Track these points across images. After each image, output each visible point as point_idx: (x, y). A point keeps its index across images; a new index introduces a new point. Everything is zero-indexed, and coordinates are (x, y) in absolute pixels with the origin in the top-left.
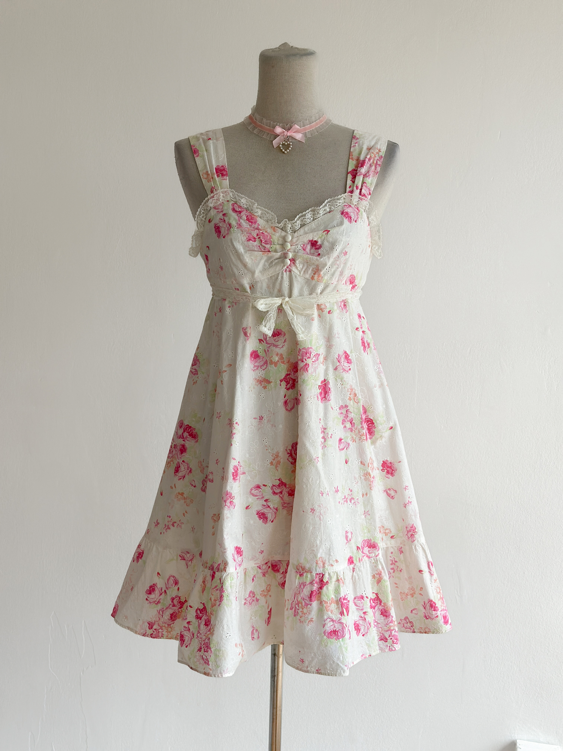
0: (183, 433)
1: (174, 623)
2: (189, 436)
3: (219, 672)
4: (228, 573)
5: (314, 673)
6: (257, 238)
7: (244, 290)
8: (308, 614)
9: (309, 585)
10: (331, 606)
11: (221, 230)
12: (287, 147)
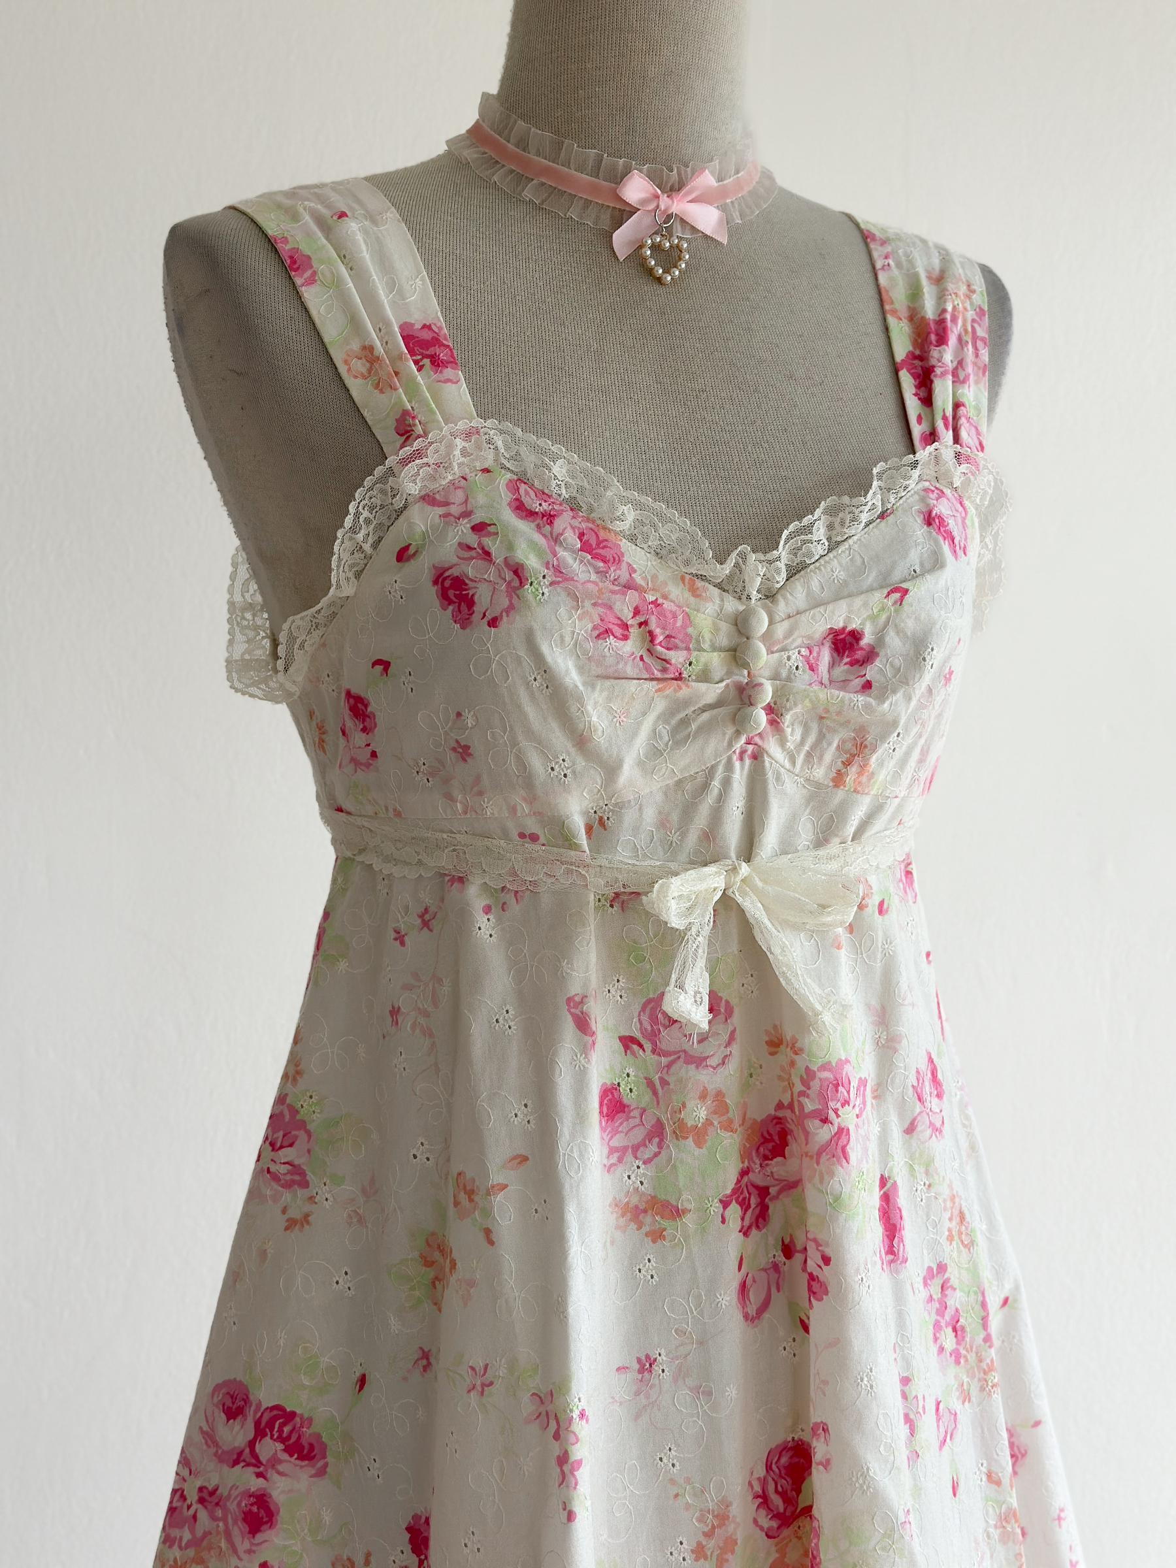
0: (252, 1444)
2: (285, 1456)
6: (632, 626)
7: (565, 838)
11: (471, 593)
12: (670, 258)
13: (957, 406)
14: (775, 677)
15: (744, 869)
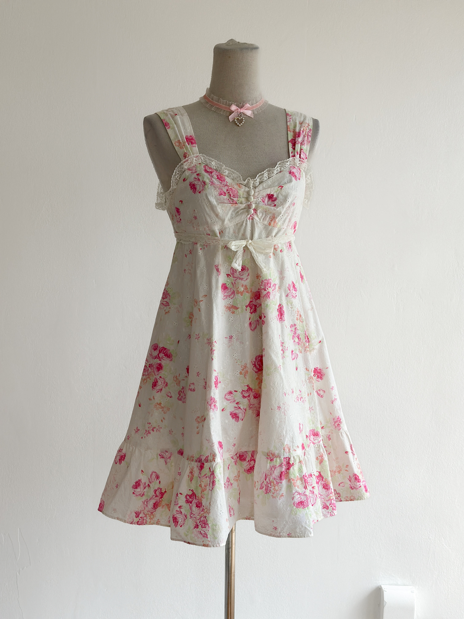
0: (158, 355)
1: (155, 511)
2: (164, 356)
3: (217, 543)
4: (216, 463)
5: (286, 537)
6: (226, 193)
7: (215, 235)
8: (279, 490)
9: (278, 467)
10: (297, 482)
11: (196, 187)
12: (240, 121)
13: (301, 149)
14: (256, 203)
15: (250, 241)
